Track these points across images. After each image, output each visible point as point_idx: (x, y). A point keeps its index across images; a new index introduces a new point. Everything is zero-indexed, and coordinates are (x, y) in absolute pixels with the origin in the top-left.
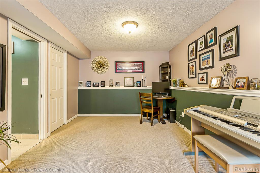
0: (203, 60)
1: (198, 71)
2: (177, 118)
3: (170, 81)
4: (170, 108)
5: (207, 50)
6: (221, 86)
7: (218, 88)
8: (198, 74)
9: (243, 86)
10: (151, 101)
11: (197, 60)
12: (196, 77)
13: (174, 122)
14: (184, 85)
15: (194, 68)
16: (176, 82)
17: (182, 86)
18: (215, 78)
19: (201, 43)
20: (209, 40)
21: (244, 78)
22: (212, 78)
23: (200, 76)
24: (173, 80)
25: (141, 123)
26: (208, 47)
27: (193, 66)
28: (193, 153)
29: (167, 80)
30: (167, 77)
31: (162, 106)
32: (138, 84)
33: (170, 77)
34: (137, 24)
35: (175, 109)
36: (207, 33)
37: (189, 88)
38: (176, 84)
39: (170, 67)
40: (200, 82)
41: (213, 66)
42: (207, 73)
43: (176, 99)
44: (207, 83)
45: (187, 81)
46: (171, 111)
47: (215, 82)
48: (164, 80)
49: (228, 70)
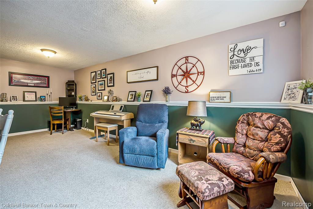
0: (100, 85)
1: (97, 91)
2: (82, 126)
3: (76, 96)
4: (77, 118)
5: (101, 79)
6: (108, 100)
7: (106, 101)
8: (97, 93)
9: (115, 100)
10: (62, 113)
11: (97, 84)
12: (96, 95)
13: (81, 129)
14: (88, 100)
15: (95, 89)
16: (81, 97)
17: (86, 101)
18: (105, 96)
19: (99, 74)
20: (103, 74)
21: (115, 97)
22: (104, 96)
23: (98, 94)
24: (78, 96)
25: (51, 134)
26: (102, 78)
27: (94, 87)
28: (96, 137)
29: (73, 96)
30: (73, 93)
31: (70, 117)
32: (42, 99)
33: (76, 93)
34: (55, 53)
35: (81, 119)
36: (102, 70)
37: (91, 102)
38: (82, 99)
39: (76, 84)
40: (98, 98)
41: (104, 90)
42: (102, 93)
43: (82, 111)
44: (102, 99)
45: (90, 97)
46: (78, 120)
47: (106, 98)
48: (70, 96)
49: (110, 92)
